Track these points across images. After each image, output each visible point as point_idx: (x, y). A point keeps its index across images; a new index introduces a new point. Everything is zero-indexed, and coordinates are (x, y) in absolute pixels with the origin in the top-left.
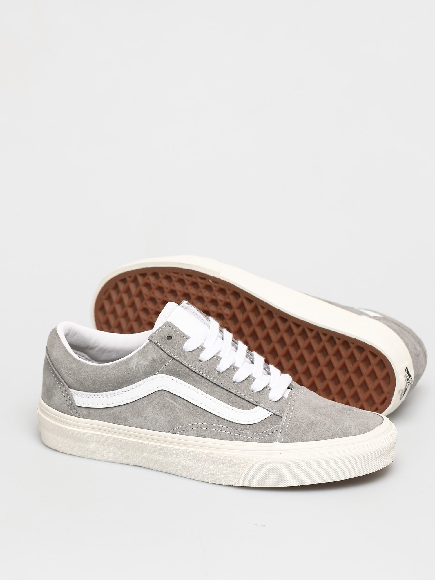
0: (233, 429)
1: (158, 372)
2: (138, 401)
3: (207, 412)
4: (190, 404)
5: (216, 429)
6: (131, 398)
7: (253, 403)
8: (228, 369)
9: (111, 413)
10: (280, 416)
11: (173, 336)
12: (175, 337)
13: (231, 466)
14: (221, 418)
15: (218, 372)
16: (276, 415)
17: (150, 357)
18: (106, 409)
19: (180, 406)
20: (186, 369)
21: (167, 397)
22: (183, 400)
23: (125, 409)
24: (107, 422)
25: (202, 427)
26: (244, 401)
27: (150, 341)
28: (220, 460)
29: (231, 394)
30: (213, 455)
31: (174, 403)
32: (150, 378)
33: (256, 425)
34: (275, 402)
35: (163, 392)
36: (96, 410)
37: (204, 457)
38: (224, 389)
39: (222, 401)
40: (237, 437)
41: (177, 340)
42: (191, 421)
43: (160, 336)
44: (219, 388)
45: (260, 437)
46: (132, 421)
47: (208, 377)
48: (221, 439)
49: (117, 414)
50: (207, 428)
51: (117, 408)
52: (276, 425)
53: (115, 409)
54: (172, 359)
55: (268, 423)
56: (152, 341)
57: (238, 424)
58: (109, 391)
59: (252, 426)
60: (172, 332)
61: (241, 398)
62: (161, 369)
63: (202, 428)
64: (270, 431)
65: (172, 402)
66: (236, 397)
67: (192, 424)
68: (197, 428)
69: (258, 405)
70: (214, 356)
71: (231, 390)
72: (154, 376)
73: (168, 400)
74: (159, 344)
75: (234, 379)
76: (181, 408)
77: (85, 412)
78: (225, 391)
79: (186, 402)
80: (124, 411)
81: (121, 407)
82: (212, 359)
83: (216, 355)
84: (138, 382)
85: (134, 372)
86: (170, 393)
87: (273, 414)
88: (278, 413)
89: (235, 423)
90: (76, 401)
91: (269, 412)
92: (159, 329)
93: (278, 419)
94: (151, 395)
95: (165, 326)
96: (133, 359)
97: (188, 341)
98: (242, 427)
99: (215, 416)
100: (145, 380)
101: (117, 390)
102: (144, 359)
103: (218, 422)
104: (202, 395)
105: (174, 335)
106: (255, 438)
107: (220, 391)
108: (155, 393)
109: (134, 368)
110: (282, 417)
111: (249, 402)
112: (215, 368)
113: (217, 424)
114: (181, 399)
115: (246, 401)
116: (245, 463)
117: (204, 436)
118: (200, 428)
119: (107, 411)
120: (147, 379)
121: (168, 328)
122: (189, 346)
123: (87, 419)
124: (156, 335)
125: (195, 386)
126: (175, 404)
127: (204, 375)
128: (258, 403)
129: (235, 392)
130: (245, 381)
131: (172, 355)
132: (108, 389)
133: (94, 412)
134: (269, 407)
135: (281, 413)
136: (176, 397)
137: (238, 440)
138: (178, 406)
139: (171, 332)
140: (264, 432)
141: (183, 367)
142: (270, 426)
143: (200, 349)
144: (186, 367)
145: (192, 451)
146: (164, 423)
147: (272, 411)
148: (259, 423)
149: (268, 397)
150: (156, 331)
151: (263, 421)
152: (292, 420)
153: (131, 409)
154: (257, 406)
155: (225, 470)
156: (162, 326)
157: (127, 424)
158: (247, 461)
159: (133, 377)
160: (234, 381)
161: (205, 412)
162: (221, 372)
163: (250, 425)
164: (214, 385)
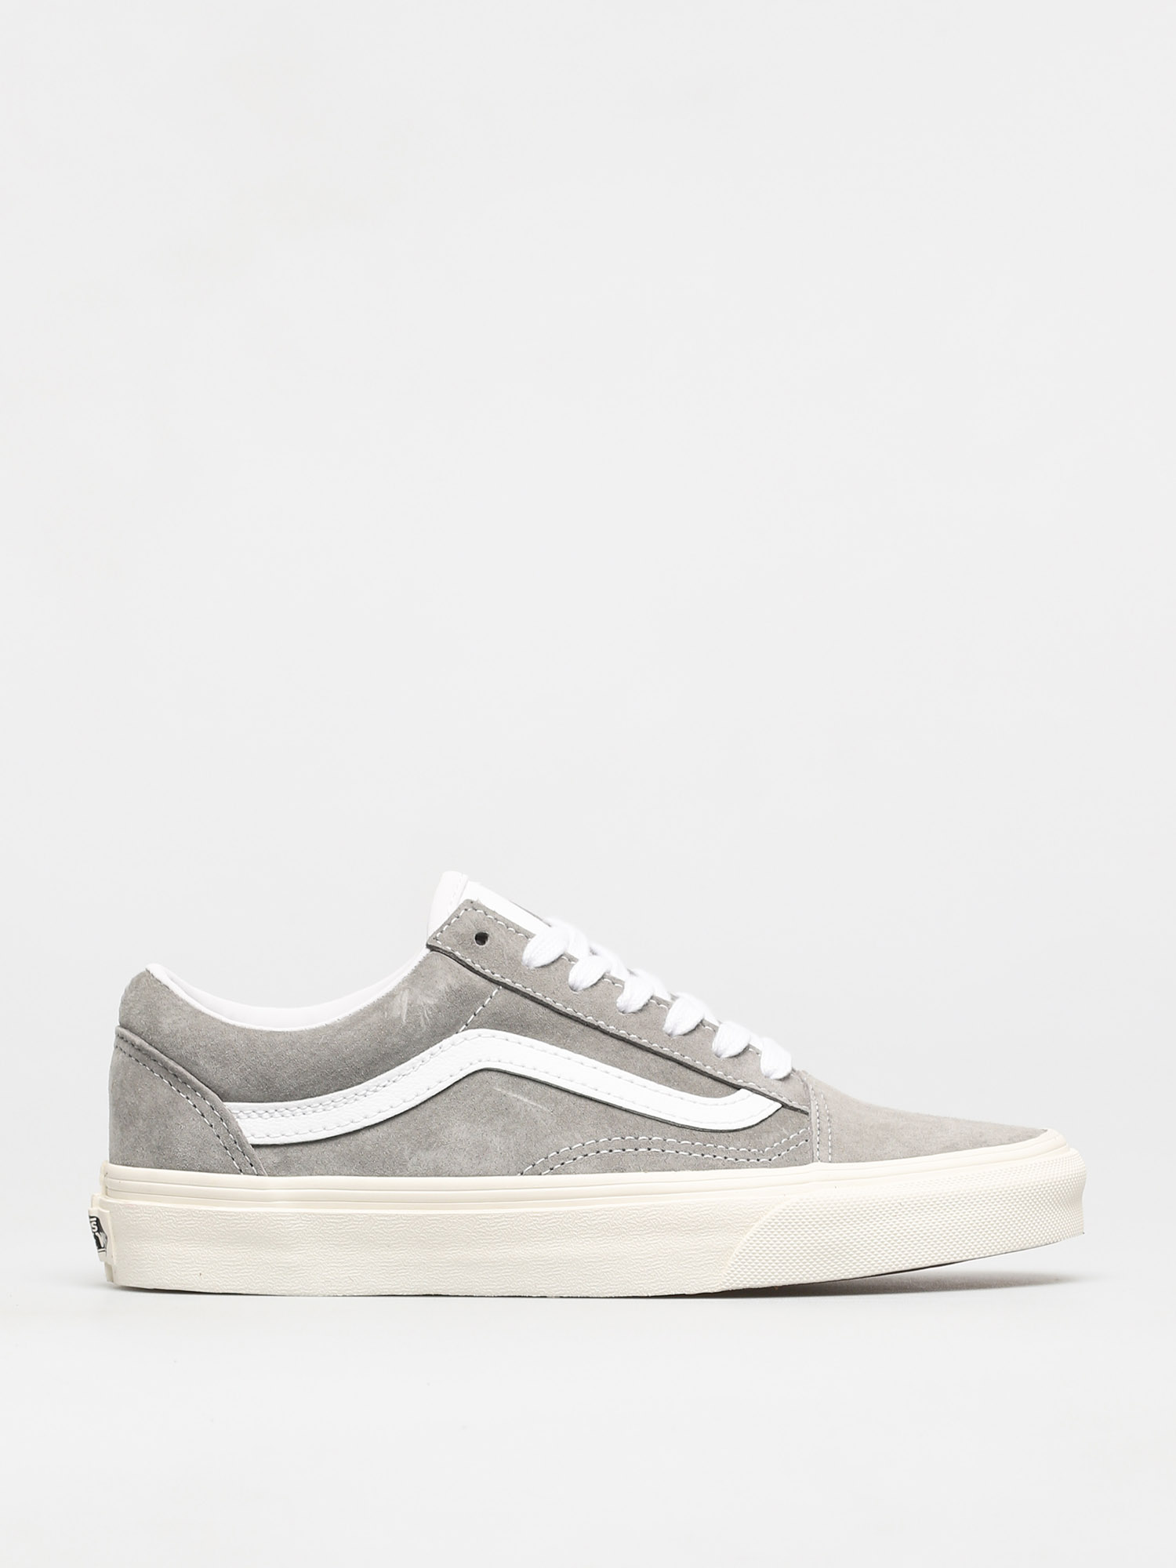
0: (693, 1144)
1: (464, 1026)
2: (422, 1106)
4: (564, 1094)
5: (650, 1149)
6: (401, 1102)
7: (729, 1082)
8: (645, 1006)
9: (352, 1149)
10: (803, 1111)
12: (496, 935)
13: (706, 1236)
15: (623, 1012)
16: (792, 1108)
17: (442, 986)
18: (335, 1141)
19: (541, 1104)
20: (541, 1009)
21: (498, 1084)
22: (543, 1087)
23: (389, 1134)
24: (340, 1175)
25: (609, 1148)
26: (705, 1079)
27: (432, 950)
28: (676, 1222)
30: (656, 1210)
31: (521, 1098)
32: (445, 1042)
33: (751, 1132)
34: (782, 1080)
35: (486, 1075)
36: (306, 1149)
37: (630, 1223)
38: (649, 1050)
40: (711, 1161)
41: (502, 940)
42: (578, 1136)
43: (457, 934)
44: (635, 1050)
45: (769, 1157)
46: (414, 1160)
47: (601, 1023)
48: (670, 1170)
49: (368, 1148)
50: (624, 1150)
51: (368, 1134)
52: (801, 1128)
53: (360, 1137)
54: (499, 989)
55: (778, 1126)
56: (440, 947)
58: (341, 1090)
59: (741, 1135)
60: (486, 922)
61: (694, 1070)
62: (473, 1016)
63: (611, 1151)
64: (789, 1143)
65: (515, 1096)
66: (681, 1069)
67: (580, 1145)
68: (598, 1152)
69: (742, 1086)
70: (603, 978)
71: (666, 1052)
72: (455, 1036)
73: (504, 1092)
74: (457, 953)
75: (667, 1028)
76: (545, 1109)
77: (272, 1157)
78: (651, 1056)
79: (554, 1091)
80: (387, 1139)
81: (376, 1128)
82: (599, 984)
83: (606, 975)
84: (416, 1055)
85: (404, 1029)
86: (506, 1076)
87: (784, 1106)
88: (795, 1105)
90: (246, 1133)
91: (773, 1101)
92: (451, 918)
93: (799, 1118)
94: (455, 1088)
95: (466, 910)
96: (398, 998)
97: (532, 941)
98: (715, 1138)
99: (638, 1117)
100: (435, 1049)
101: (363, 1084)
102: (429, 993)
103: (650, 1129)
104: (595, 1068)
105: (492, 930)
106: (758, 1160)
107: (640, 1056)
108: (466, 1080)
109: (404, 1018)
110: (808, 1114)
111: (716, 1079)
112: (614, 1004)
113: (650, 1137)
114: (539, 1087)
115: (711, 1079)
116: (748, 1220)
117: (622, 1170)
118: (606, 1152)
119: (338, 1147)
120: (438, 1045)
121: (475, 915)
122: (536, 954)
123: (282, 1176)
124: (445, 935)
125: (569, 1049)
126: (526, 1100)
127: (590, 1019)
128: (739, 1082)
129: (677, 1056)
130: (695, 1033)
131: (497, 976)
132: (336, 1085)
133: (300, 1154)
134: (770, 1090)
135: (802, 1104)
136: (525, 1082)
138: (535, 1104)
139: (485, 924)
140: (775, 1145)
141: (532, 1004)
142: (785, 1131)
143: (563, 961)
144: (540, 1003)
145: (596, 1211)
146: (503, 1153)
147: (779, 1100)
148: (756, 1127)
149: (759, 1068)
150: (443, 925)
151: (764, 1122)
152: (834, 1119)
153: (407, 1131)
154: (738, 1088)
155: (692, 1250)
156: (457, 910)
157: (398, 1171)
158: (753, 1213)
159: (403, 1043)
160: (669, 1031)
162: (630, 1011)
164: (621, 1043)
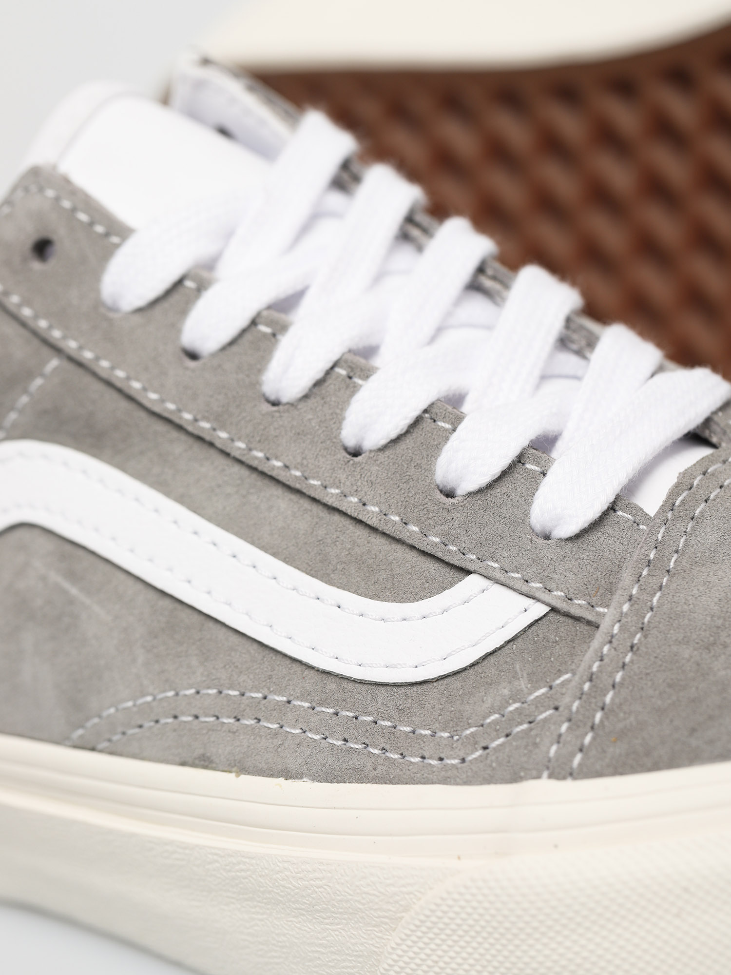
0: (337, 714)
3: (219, 626)
4: (139, 586)
5: (259, 720)
7: (446, 558)
8: (318, 384)
10: (589, 623)
11: (60, 235)
12: (67, 244)
14: (285, 656)
15: (272, 403)
16: (567, 615)
20: (124, 404)
21: (40, 557)
25: (195, 711)
26: (400, 552)
29: (337, 518)
31: (68, 588)
33: (455, 683)
34: (570, 545)
35: (24, 536)
38: (298, 492)
39: (288, 560)
40: (356, 758)
41: (77, 254)
42: (148, 679)
43: (1, 242)
44: (278, 491)
45: (464, 754)
50: (218, 718)
52: (560, 673)
54: (59, 359)
55: (518, 666)
57: (362, 682)
59: (433, 693)
60: (57, 214)
61: (384, 534)
62: (13, 413)
63: (196, 717)
64: (519, 715)
65: (59, 582)
66: (358, 531)
67: (148, 698)
68: (176, 717)
69: (471, 567)
70: (254, 323)
71: (332, 495)
73: (44, 572)
75: (349, 435)
78: (306, 504)
82: (248, 337)
83: (265, 313)
87: (554, 610)
88: (578, 606)
89: (348, 679)
91: (531, 601)
93: (573, 642)
95: (26, 190)
97: (123, 252)
98: (380, 701)
99: (255, 646)
103: (270, 677)
105: (63, 231)
106: (441, 759)
107: (280, 505)
110: (598, 627)
111: (424, 553)
112: (256, 384)
113: (266, 692)
114: (100, 568)
115: (414, 554)
117: (205, 762)
118: (189, 718)
121: (38, 200)
122: (130, 280)
125: (164, 489)
126: (74, 591)
127: (203, 427)
128: (470, 559)
129: (351, 504)
130: (409, 441)
131: (57, 335)
134: (530, 573)
135: (594, 601)
136: (79, 556)
137: (359, 776)
138: (86, 600)
139: (53, 218)
140: (488, 721)
141: (108, 392)
142: (523, 684)
143: (188, 291)
144: (119, 391)
147: (546, 597)
148: (471, 671)
149: (527, 515)
151: (492, 659)
152: (650, 640)
154: (469, 572)
160: (351, 443)
161: (211, 624)
162: (286, 400)
163: (424, 687)
